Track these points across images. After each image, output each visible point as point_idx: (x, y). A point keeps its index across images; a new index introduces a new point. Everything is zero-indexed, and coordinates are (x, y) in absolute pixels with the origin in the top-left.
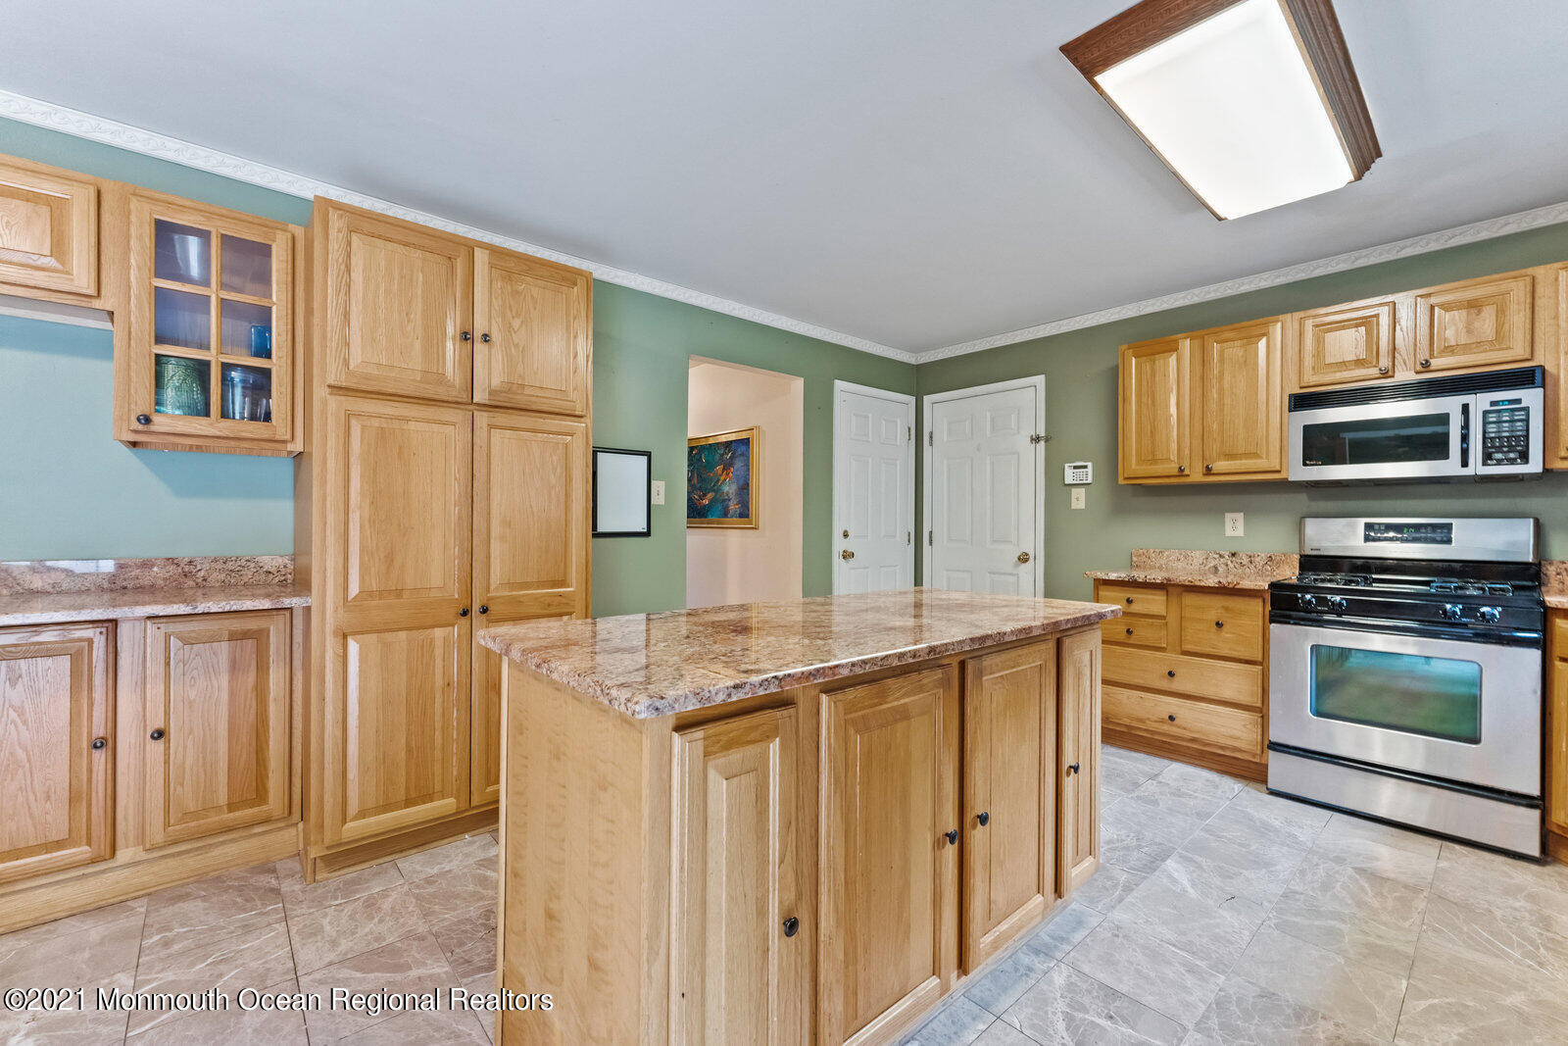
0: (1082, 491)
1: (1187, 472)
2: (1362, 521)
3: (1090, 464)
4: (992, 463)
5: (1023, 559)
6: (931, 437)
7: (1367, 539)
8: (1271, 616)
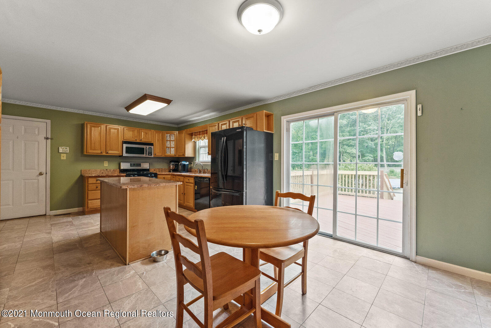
0: (65, 155)
1: (102, 153)
3: (68, 148)
4: (25, 143)
5: (41, 174)
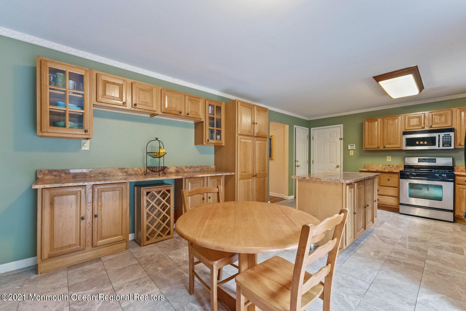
0: (353, 151)
1: (379, 147)
2: (418, 158)
3: (354, 145)
4: (329, 145)
5: (338, 167)
6: (313, 138)
7: (419, 162)
8: (400, 177)
